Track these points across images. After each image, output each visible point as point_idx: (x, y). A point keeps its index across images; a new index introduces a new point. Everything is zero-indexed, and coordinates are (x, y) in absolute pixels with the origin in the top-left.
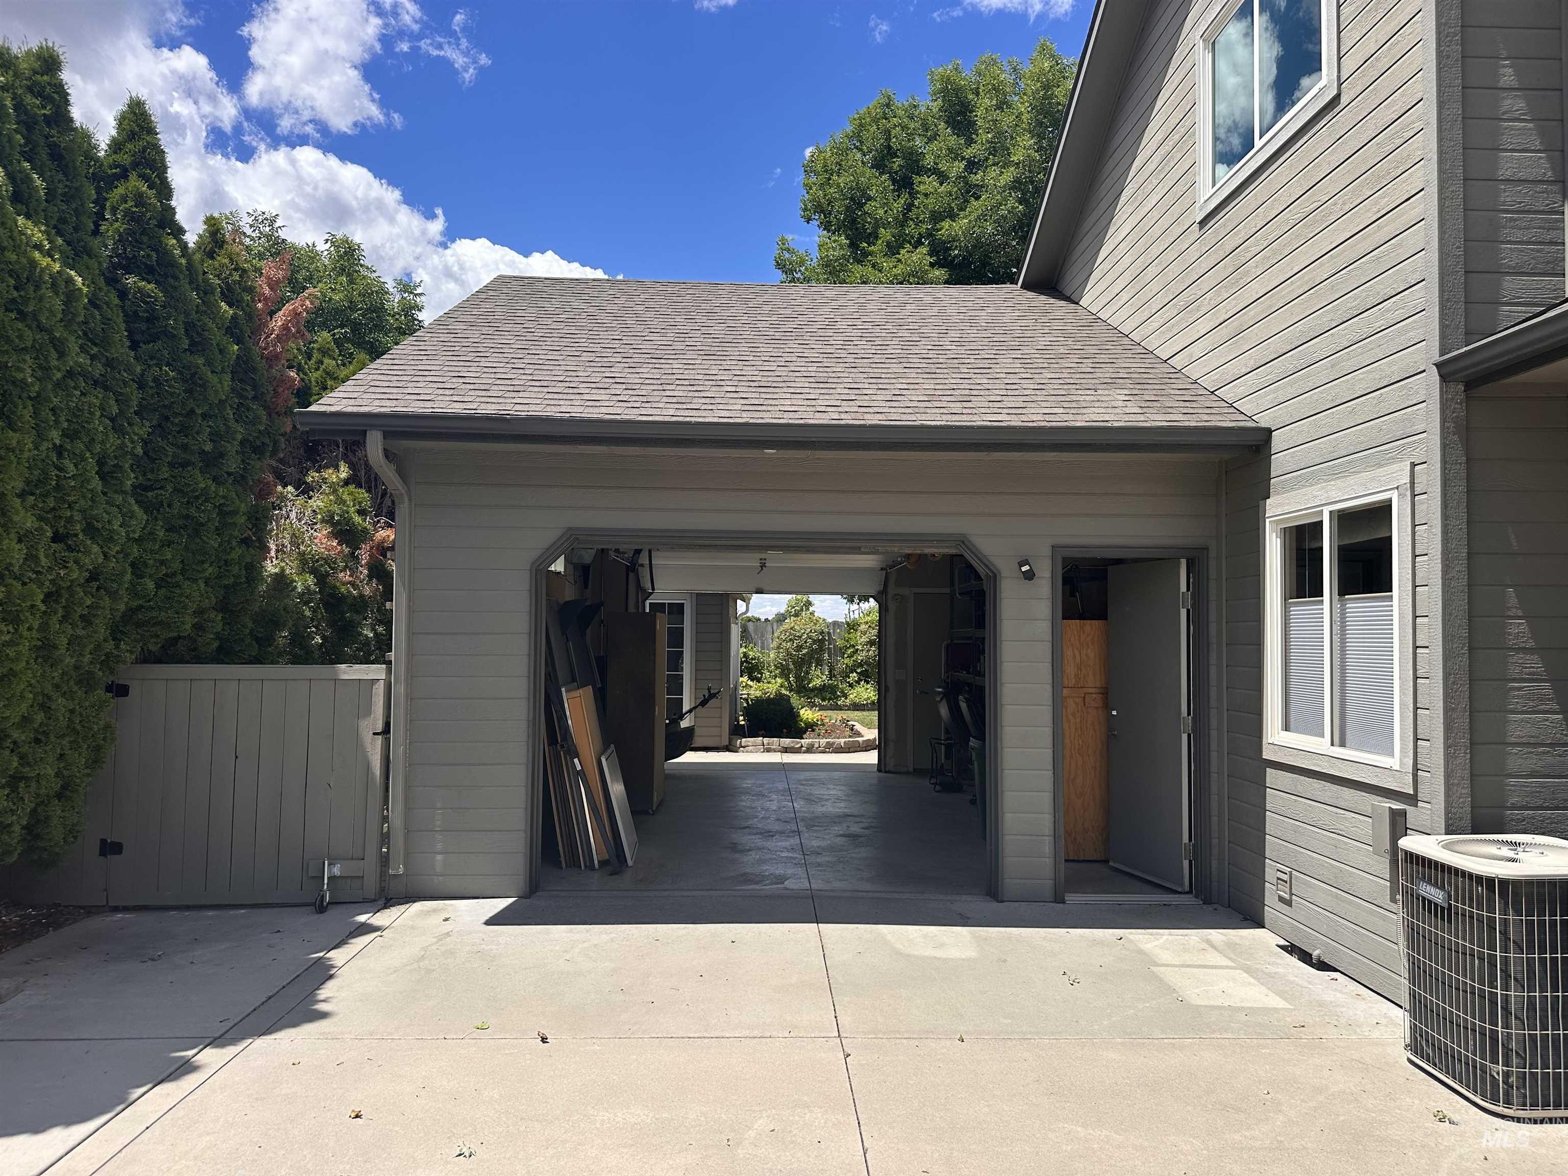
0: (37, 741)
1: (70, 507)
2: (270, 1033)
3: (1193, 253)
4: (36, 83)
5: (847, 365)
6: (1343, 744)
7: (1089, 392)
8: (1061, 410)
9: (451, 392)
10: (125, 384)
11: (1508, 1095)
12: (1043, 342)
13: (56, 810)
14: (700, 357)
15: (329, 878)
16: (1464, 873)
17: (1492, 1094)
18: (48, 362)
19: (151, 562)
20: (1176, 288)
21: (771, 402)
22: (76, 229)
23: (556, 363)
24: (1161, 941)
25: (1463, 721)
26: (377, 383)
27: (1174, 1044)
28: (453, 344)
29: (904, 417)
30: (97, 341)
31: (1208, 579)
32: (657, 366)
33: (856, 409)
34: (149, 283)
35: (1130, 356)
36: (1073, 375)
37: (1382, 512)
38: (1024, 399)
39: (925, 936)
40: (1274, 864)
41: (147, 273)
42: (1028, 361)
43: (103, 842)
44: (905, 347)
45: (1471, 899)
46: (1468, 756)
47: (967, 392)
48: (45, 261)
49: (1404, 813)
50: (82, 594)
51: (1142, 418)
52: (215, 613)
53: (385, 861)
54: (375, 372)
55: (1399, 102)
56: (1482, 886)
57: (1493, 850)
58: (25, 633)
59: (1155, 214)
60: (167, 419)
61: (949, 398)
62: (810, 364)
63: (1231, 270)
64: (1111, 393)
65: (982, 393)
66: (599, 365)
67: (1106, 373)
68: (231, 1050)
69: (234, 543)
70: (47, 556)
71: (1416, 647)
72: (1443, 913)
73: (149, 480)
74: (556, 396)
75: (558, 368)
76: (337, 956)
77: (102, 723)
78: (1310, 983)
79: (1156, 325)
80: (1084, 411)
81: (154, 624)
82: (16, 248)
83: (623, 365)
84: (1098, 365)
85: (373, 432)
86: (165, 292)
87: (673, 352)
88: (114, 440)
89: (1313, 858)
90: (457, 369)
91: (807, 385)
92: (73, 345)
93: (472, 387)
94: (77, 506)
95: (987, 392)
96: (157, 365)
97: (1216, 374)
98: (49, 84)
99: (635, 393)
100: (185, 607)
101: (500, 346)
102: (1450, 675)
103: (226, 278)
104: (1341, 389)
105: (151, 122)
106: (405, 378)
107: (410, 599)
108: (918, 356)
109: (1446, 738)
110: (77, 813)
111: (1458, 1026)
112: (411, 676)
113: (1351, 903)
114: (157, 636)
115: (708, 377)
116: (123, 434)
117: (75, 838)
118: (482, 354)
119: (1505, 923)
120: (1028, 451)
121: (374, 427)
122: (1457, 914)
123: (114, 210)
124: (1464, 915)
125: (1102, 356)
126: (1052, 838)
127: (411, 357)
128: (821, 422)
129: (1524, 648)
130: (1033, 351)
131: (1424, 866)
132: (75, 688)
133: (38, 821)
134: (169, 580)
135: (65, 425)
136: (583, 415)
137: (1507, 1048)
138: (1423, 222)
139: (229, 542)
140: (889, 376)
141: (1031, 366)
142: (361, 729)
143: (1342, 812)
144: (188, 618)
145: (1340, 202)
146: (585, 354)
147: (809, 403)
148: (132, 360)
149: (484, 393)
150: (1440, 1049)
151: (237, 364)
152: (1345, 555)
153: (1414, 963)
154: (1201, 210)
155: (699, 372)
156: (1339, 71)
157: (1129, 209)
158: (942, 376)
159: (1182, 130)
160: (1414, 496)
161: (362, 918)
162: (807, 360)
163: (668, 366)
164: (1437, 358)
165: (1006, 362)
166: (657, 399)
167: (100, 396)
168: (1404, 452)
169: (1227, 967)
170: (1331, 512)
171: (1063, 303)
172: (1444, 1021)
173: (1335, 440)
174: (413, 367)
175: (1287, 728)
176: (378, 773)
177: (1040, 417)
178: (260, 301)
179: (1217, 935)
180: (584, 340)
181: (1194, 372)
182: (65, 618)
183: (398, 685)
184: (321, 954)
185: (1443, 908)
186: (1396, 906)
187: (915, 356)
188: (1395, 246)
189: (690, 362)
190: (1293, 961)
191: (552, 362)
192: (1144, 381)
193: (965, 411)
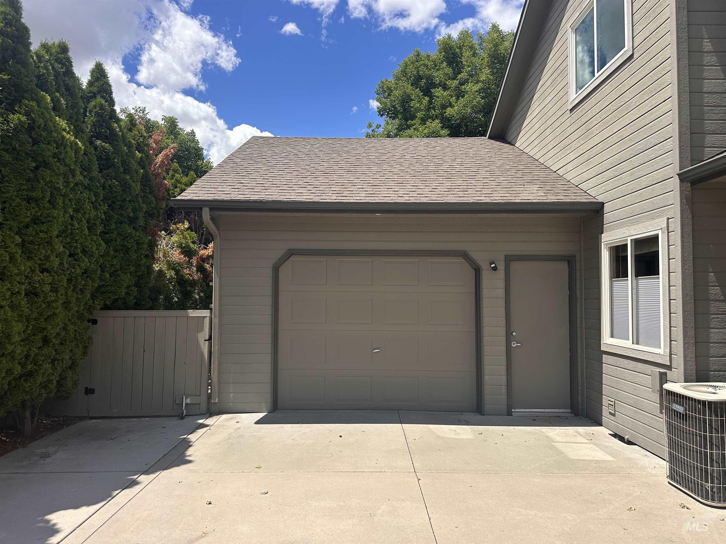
0: (62, 344)
1: (76, 242)
2: (168, 469)
3: (567, 123)
4: (59, 58)
5: (411, 175)
6: (638, 343)
7: (521, 186)
8: (509, 195)
9: (238, 190)
10: (97, 187)
11: (713, 497)
12: (500, 163)
13: (69, 373)
14: (345, 172)
15: (185, 404)
16: (692, 399)
17: (706, 496)
18: (68, 179)
19: (108, 265)
20: (559, 139)
21: (378, 192)
22: (76, 121)
23: (282, 176)
24: (557, 432)
25: (692, 333)
26: (205, 186)
27: (563, 476)
28: (236, 168)
29: (438, 199)
30: (86, 170)
31: (576, 270)
32: (327, 177)
33: (416, 195)
34: (106, 143)
35: (539, 169)
36: (514, 179)
37: (654, 239)
38: (492, 190)
39: (450, 430)
40: (607, 397)
41: (105, 139)
42: (493, 172)
43: (86, 388)
44: (437, 167)
45: (696, 411)
46: (694, 348)
47: (466, 187)
48: (68, 136)
49: (666, 374)
50: (80, 280)
51: (545, 198)
52: (134, 287)
53: (209, 396)
54: (204, 181)
55: (660, 58)
56: (700, 405)
57: (705, 389)
58: (60, 297)
59: (550, 106)
60: (114, 202)
61: (458, 190)
62: (394, 175)
63: (585, 131)
64: (531, 186)
65: (472, 187)
66: (301, 177)
67: (528, 178)
68: (152, 476)
69: (143, 257)
70: (67, 263)
71: (670, 300)
72: (683, 417)
73: (107, 229)
74: (283, 191)
75: (283, 178)
76: (192, 437)
77: (88, 336)
78: (624, 450)
79: (550, 156)
80: (519, 195)
81: (109, 293)
82: (56, 131)
83: (311, 177)
84: (524, 174)
85: (206, 208)
86: (113, 147)
87: (333, 170)
88: (93, 213)
89: (625, 395)
90: (239, 179)
91: (394, 184)
92: (78, 172)
93: (246, 187)
94: (79, 242)
95: (475, 187)
96: (110, 179)
97: (578, 178)
98: (64, 58)
99: (318, 189)
100: (122, 285)
101: (257, 169)
102: (686, 312)
103: (137, 140)
104: (635, 185)
105: (105, 73)
106: (217, 184)
107: (220, 281)
108: (443, 171)
109: (684, 340)
110: (78, 375)
111: (690, 466)
112: (220, 315)
113: (642, 414)
114: (110, 298)
115: (349, 182)
116: (97, 210)
117: (77, 386)
118: (249, 173)
119: (711, 420)
120: (494, 213)
121: (206, 206)
122: (689, 417)
123: (91, 112)
124: (692, 418)
125: (526, 170)
126: (506, 387)
127: (218, 174)
128: (401, 201)
129: (719, 300)
130: (495, 168)
131: (674, 396)
132: (76, 321)
133: (62, 379)
134: (115, 273)
135: (74, 206)
136: (296, 200)
137: (712, 475)
138: (671, 111)
139: (140, 256)
140: (429, 180)
141: (494, 174)
142: (199, 338)
143: (638, 374)
144: (123, 290)
145: (634, 102)
146: (294, 172)
147: (395, 193)
148: (100, 177)
149: (252, 190)
150: (682, 477)
151: (142, 178)
152: (638, 259)
153: (670, 439)
154: (571, 104)
155: (345, 179)
156: (633, 44)
157: (537, 103)
158: (454, 180)
159: (561, 68)
160: (668, 232)
161: (201, 421)
162: (393, 173)
163: (331, 177)
164: (678, 172)
165: (483, 173)
166: (328, 192)
167: (88, 193)
168: (664, 213)
169: (586, 443)
170: (631, 240)
171: (507, 145)
172: (684, 464)
173: (633, 207)
174: (220, 179)
175: (612, 336)
176: (206, 358)
177: (499, 198)
178: (151, 150)
179: (581, 429)
180: (293, 166)
181: (568, 177)
182: (73, 290)
183: (215, 319)
184: (185, 436)
185: (683, 415)
186: (662, 415)
187: (441, 171)
188: (659, 122)
189: (341, 175)
190: (616, 441)
191: (280, 176)
192: (545, 181)
193: (465, 196)
